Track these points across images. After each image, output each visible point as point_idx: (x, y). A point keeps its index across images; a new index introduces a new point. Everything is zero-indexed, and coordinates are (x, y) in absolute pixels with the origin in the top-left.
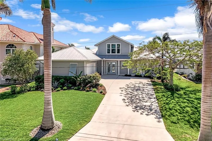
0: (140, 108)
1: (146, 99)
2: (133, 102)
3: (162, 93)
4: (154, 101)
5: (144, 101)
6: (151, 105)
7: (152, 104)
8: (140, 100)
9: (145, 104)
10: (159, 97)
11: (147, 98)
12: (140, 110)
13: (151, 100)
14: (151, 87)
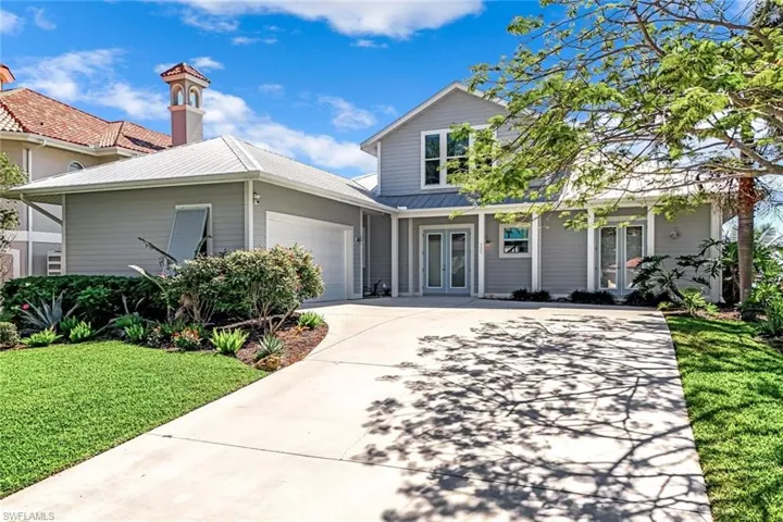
0: (492, 494)
1: (593, 409)
2: (456, 426)
3: (757, 370)
4: (663, 428)
5: (565, 421)
6: (621, 471)
7: (640, 454)
8: (534, 414)
9: (560, 449)
10: (722, 401)
11: (607, 402)
12: (481, 508)
13: (639, 416)
14: (662, 337)
